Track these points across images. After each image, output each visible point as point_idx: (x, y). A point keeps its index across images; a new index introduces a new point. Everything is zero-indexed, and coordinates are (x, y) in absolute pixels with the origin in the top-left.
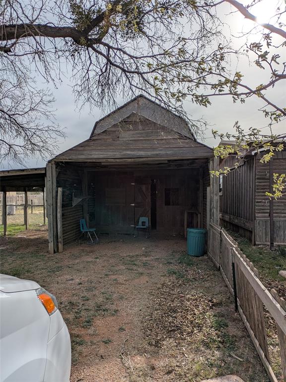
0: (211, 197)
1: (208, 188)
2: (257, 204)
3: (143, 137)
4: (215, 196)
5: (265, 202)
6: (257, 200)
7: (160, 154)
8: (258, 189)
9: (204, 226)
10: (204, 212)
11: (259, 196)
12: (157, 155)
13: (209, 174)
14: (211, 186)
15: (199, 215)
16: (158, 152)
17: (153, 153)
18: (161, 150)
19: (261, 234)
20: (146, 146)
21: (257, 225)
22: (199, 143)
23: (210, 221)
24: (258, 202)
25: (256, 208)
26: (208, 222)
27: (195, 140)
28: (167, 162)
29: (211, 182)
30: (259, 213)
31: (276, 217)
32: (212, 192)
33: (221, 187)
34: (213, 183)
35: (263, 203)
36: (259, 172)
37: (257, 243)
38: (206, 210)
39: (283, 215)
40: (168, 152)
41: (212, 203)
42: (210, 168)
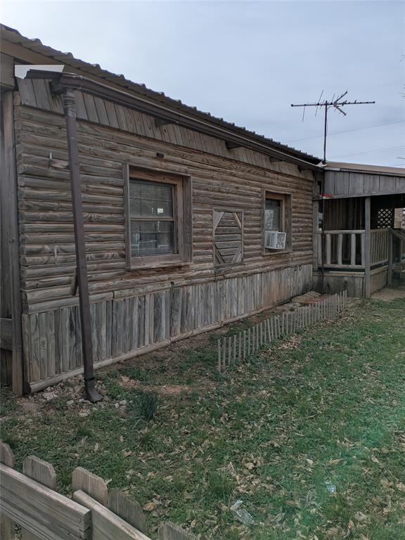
2: (29, 259)
5: (51, 253)
6: (28, 247)
8: (29, 208)
11: (33, 231)
19: (44, 354)
21: (33, 327)
24: (31, 253)
25: (29, 271)
30: (36, 287)
35: (45, 254)
36: (30, 151)
37: (34, 386)
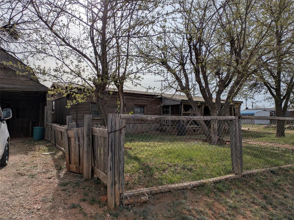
0: (47, 111)
1: (45, 107)
3: (7, 77)
4: (49, 111)
6: (71, 114)
7: (18, 87)
8: (71, 109)
9: (43, 125)
10: (42, 121)
12: (16, 88)
13: (46, 100)
14: (47, 106)
15: (40, 122)
16: (16, 87)
17: (13, 86)
18: (18, 86)
20: (8, 82)
22: (41, 84)
23: (46, 123)
26: (45, 123)
27: (39, 82)
28: (22, 92)
29: (47, 104)
31: (79, 122)
32: (48, 109)
33: (54, 108)
34: (48, 104)
35: (73, 115)
38: (44, 119)
39: (82, 121)
40: (23, 87)
41: (48, 114)
42: (47, 97)
